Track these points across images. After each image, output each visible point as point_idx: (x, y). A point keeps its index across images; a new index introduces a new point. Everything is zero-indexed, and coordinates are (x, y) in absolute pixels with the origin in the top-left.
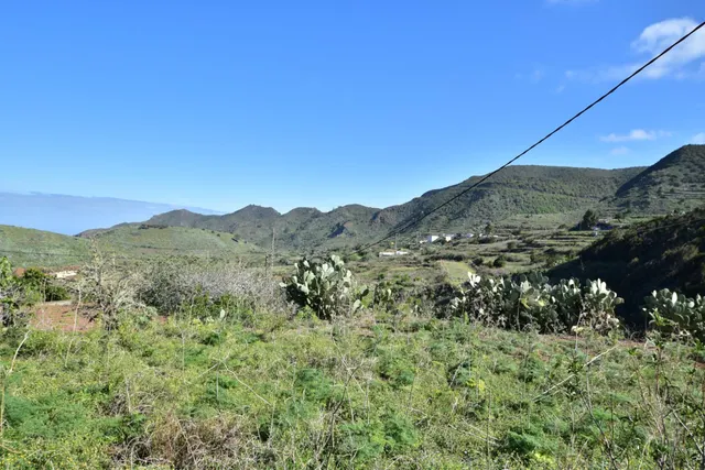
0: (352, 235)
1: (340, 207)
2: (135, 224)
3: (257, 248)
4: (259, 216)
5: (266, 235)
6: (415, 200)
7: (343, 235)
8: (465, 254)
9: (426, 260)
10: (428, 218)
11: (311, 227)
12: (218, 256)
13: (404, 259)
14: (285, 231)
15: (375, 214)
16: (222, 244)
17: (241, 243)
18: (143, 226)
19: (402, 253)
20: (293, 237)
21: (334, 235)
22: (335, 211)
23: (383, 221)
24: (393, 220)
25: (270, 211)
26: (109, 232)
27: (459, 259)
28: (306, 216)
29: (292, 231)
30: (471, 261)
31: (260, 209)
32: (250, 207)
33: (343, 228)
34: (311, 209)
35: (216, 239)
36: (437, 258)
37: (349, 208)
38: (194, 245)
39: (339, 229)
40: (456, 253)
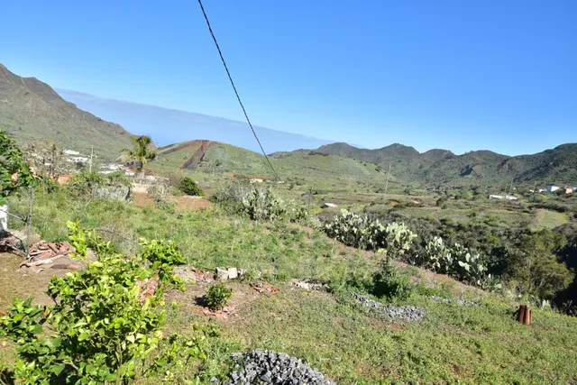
0: (479, 177)
1: (472, 152)
2: (307, 151)
3: (394, 179)
4: (401, 153)
5: (404, 169)
6: (548, 152)
7: (470, 176)
8: (569, 206)
9: (530, 207)
10: (556, 169)
11: (443, 167)
12: (362, 181)
13: (509, 203)
14: (421, 167)
15: (504, 160)
16: (367, 172)
17: (382, 173)
18: (312, 153)
19: (511, 198)
20: (426, 173)
21: (462, 175)
22: (466, 154)
23: (510, 167)
24: (521, 167)
25: (411, 150)
26: (289, 155)
27: (561, 210)
28: (441, 156)
29: (427, 168)
30: (572, 214)
31: (403, 147)
32: (395, 145)
33: (471, 170)
34: (445, 151)
35: (363, 168)
36: (540, 207)
37: (480, 153)
38: (346, 171)
39: (468, 171)
40: (560, 205)
